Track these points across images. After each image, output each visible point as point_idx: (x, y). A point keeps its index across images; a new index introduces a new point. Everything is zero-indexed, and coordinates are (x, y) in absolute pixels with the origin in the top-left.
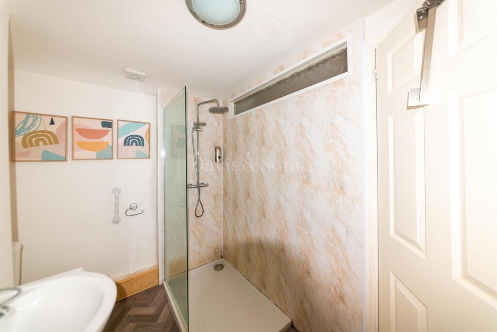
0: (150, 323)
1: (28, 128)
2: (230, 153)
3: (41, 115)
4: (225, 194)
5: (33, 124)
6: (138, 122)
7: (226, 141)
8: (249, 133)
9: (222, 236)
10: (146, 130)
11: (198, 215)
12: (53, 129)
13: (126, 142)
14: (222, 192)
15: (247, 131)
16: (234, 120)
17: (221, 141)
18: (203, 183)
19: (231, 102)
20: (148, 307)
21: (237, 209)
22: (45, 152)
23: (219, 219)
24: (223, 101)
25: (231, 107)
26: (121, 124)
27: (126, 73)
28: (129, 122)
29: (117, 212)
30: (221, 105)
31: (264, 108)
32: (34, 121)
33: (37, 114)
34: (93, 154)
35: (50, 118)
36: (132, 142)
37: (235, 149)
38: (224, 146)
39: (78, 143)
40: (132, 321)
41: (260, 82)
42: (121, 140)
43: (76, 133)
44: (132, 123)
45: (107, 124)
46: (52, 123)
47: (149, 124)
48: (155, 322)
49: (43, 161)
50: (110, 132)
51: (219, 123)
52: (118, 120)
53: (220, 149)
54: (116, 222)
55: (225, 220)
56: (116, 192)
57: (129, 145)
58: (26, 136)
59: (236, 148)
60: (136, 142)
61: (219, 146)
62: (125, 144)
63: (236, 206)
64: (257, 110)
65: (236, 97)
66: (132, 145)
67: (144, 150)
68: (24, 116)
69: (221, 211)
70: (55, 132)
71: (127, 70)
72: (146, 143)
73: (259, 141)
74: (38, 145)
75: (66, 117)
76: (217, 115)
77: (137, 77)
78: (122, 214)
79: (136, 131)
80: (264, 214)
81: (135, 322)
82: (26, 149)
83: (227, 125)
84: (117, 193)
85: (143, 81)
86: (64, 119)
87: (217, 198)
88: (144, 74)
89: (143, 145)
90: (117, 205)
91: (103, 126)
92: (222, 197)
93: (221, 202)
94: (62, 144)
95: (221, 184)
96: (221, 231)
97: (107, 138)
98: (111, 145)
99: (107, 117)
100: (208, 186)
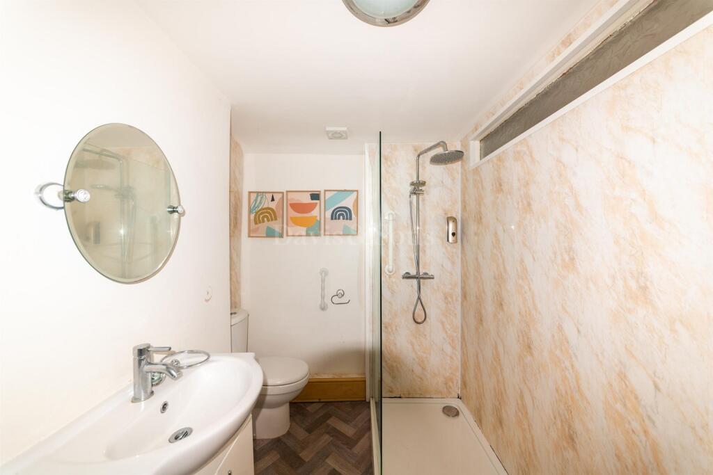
0: (345, 447)
1: (258, 207)
2: (472, 228)
3: (266, 193)
4: (464, 296)
5: (260, 203)
6: (345, 191)
7: (465, 207)
8: (502, 190)
9: (460, 363)
10: (353, 200)
11: (419, 321)
12: (273, 205)
13: (334, 217)
14: (459, 291)
15: (499, 187)
16: (477, 170)
17: (459, 206)
18: (426, 274)
19: (475, 139)
20: (348, 424)
21: (482, 324)
22: (268, 229)
23: (455, 334)
24: (461, 141)
25: (475, 147)
26: (329, 195)
27: (328, 133)
28: (336, 192)
29: (323, 297)
30: (451, 148)
31: (530, 136)
32: (261, 198)
33: (263, 192)
34: (303, 231)
35: (271, 195)
36: (339, 215)
37: (479, 220)
38: (462, 215)
39: (291, 218)
40: (328, 433)
41: (521, 89)
42: (329, 214)
43: (289, 207)
44: (340, 193)
45: (315, 196)
46: (273, 200)
47: (357, 191)
48: (350, 449)
49: (266, 237)
50: (318, 205)
51: (453, 179)
52: (325, 191)
53: (454, 220)
54: (323, 308)
55: (463, 337)
56: (324, 273)
57: (336, 219)
58: (257, 213)
59: (481, 218)
60: (342, 215)
61: (454, 216)
62: (332, 219)
63: (480, 320)
64: (516, 144)
65: (480, 130)
66: (339, 219)
67: (351, 224)
68: (255, 195)
69: (458, 321)
70: (274, 208)
71: (328, 129)
72: (353, 216)
73: (520, 203)
74: (264, 222)
75: (283, 193)
76: (450, 166)
77: (339, 135)
78: (328, 300)
79: (342, 203)
80: (529, 347)
81: (332, 436)
82: (256, 226)
83: (467, 180)
84: (323, 275)
85: (346, 138)
86: (281, 195)
87: (450, 299)
88: (344, 129)
89: (351, 219)
90: (323, 289)
91: (312, 199)
92: (460, 299)
93: (459, 308)
94: (279, 220)
95: (457, 277)
96: (459, 354)
97: (315, 213)
98: (319, 219)
99: (315, 188)
100: (433, 278)
